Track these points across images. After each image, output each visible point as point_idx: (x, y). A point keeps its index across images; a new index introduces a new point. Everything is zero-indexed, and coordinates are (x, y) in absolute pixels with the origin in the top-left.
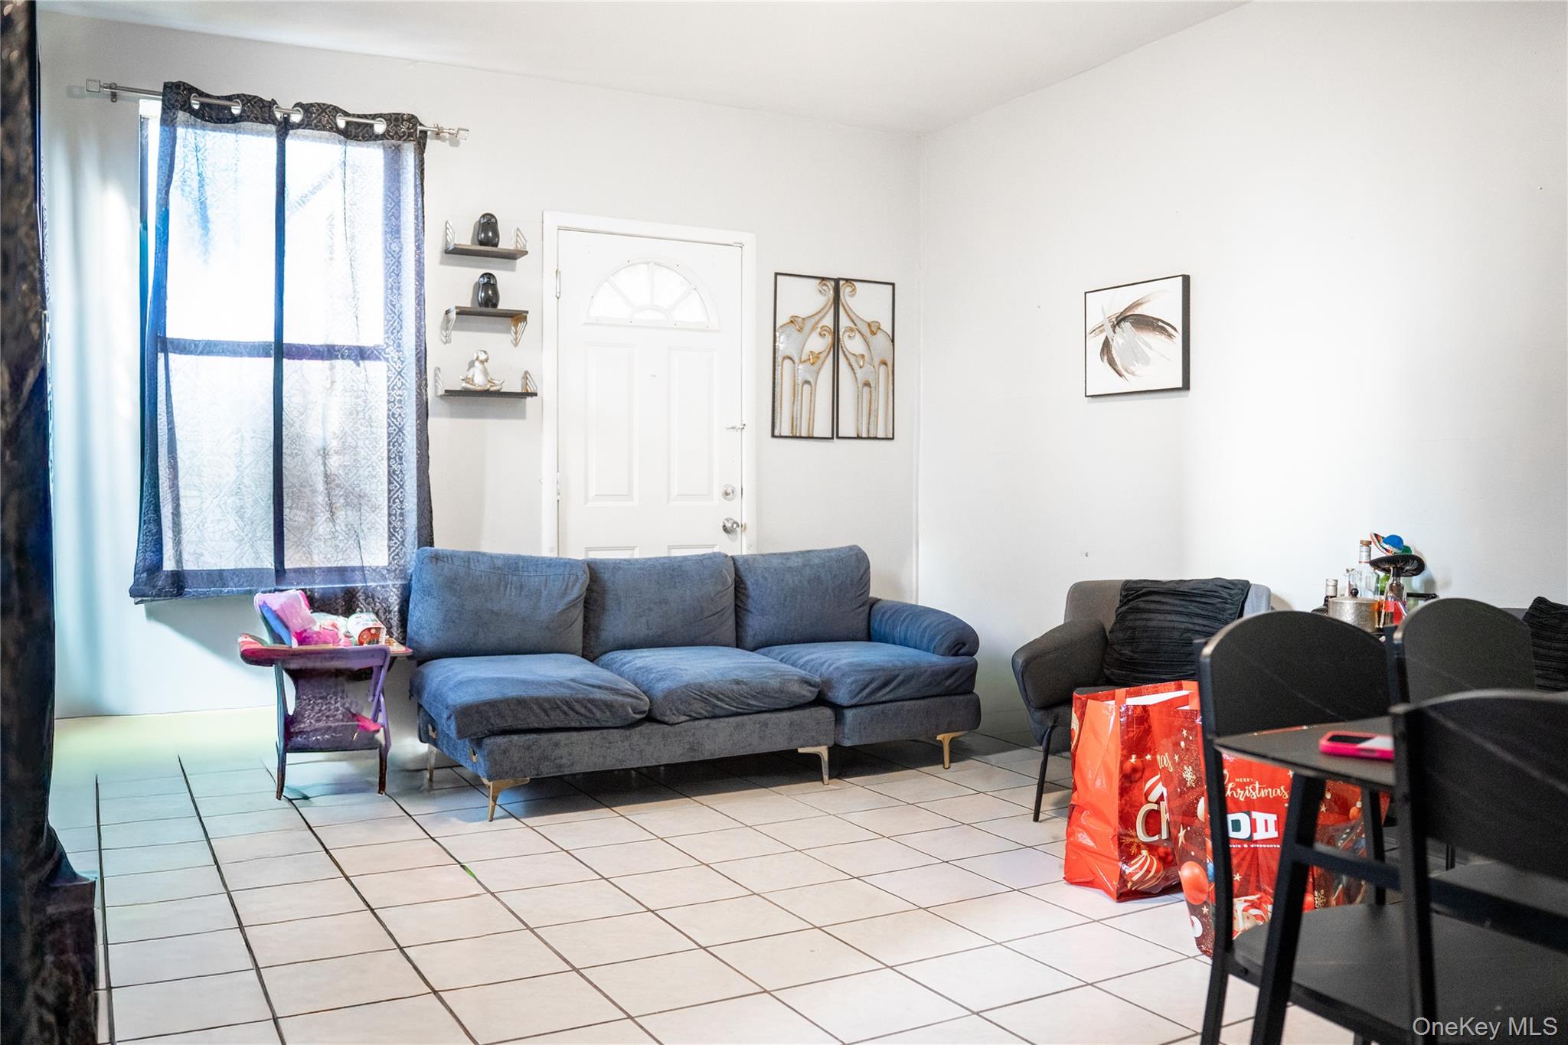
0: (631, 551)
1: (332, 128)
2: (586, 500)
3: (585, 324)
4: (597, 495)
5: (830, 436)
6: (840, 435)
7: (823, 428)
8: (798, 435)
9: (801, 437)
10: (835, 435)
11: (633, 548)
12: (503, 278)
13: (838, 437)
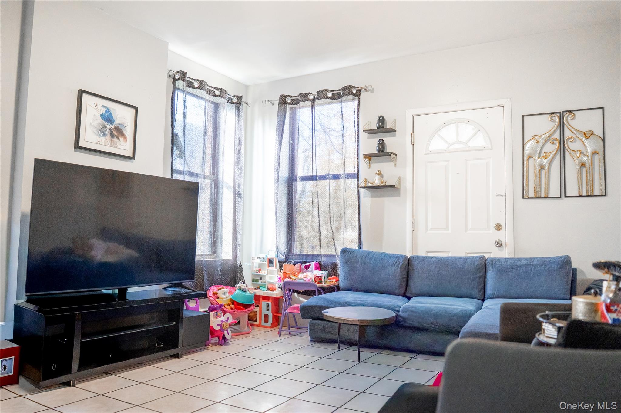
0: (448, 254)
1: (325, 98)
2: (427, 231)
3: (425, 154)
4: (431, 228)
5: (560, 196)
6: (567, 195)
7: (554, 191)
8: (539, 196)
9: (541, 198)
10: (563, 194)
11: (449, 252)
12: (388, 140)
13: (565, 197)
